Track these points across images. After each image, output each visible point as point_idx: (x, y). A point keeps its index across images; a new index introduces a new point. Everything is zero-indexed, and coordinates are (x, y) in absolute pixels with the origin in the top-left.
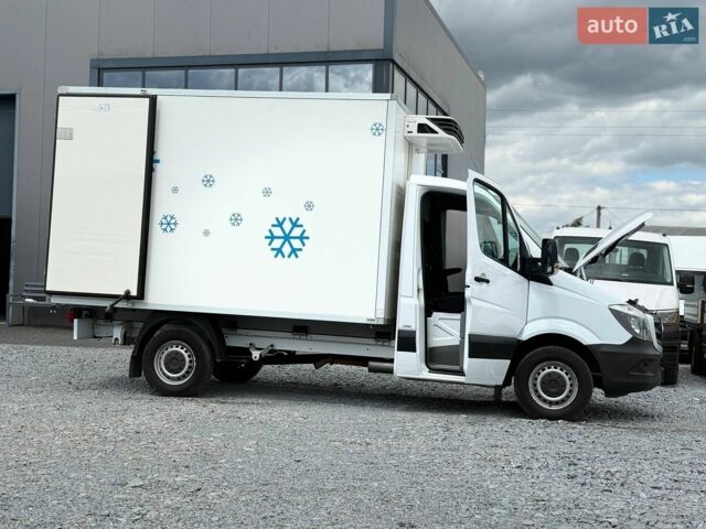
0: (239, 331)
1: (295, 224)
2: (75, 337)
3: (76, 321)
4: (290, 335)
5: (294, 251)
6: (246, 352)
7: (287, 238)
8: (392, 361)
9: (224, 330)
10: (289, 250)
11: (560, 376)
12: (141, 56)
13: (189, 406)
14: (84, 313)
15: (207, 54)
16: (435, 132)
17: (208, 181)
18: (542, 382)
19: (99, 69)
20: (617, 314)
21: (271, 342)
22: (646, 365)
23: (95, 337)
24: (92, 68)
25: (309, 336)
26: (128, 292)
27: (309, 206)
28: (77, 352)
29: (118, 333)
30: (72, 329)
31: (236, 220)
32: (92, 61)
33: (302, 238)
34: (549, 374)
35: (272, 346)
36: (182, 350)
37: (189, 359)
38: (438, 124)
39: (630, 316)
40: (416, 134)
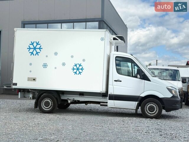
0: (65, 95)
1: (80, 65)
2: (19, 97)
3: (19, 93)
4: (79, 96)
5: (80, 73)
6: (67, 101)
7: (78, 69)
8: (107, 103)
9: (61, 95)
10: (79, 72)
11: (153, 106)
12: (35, 20)
13: (51, 116)
14: (22, 90)
15: (53, 19)
16: (118, 40)
17: (56, 54)
18: (148, 108)
19: (24, 24)
20: (168, 89)
21: (73, 98)
22: (177, 103)
23: (25, 97)
24: (22, 24)
25: (84, 96)
27: (84, 60)
28: (19, 101)
29: (31, 96)
30: (18, 95)
31: (64, 64)
32: (22, 22)
33: (82, 69)
34: (150, 106)
35: (74, 99)
36: (49, 101)
37: (51, 103)
38: (119, 38)
39: (173, 90)
40: (113, 40)
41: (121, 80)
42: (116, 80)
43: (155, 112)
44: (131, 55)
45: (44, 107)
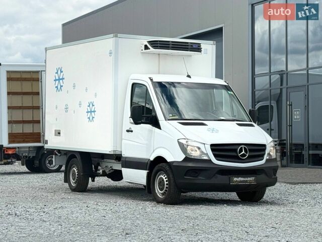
0: (105, 160)
1: (93, 105)
3: (54, 156)
4: (114, 161)
7: (91, 112)
9: (92, 158)
10: (92, 118)
11: (163, 180)
16: (149, 49)
17: (74, 86)
18: (158, 183)
19: (252, 5)
20: (179, 143)
24: (249, 5)
27: (96, 95)
33: (94, 111)
34: (160, 179)
35: (111, 167)
36: (75, 170)
37: (77, 174)
38: (152, 44)
39: (188, 145)
40: (144, 51)
41: (132, 130)
42: (128, 129)
43: (166, 191)
44: (150, 78)
45: (72, 181)
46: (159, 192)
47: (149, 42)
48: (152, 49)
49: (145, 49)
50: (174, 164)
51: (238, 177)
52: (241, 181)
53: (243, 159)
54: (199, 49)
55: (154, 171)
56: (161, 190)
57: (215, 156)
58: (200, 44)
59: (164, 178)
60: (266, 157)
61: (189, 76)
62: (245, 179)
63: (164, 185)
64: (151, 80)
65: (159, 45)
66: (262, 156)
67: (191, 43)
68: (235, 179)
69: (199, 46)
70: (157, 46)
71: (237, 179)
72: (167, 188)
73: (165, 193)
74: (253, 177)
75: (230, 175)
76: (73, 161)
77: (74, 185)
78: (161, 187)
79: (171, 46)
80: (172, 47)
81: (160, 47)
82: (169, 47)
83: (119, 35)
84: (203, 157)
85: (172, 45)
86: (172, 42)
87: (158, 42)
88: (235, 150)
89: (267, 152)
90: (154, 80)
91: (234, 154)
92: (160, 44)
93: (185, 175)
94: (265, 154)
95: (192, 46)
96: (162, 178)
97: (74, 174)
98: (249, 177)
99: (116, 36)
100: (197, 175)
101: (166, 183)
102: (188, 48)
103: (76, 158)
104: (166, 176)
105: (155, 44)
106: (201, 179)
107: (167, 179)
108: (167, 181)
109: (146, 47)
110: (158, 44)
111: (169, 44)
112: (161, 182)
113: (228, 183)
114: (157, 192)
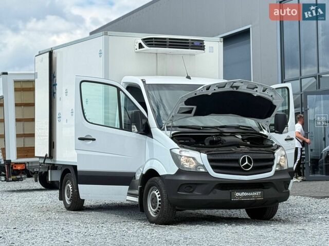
11: (156, 196)
16: (144, 47)
18: (151, 200)
20: (172, 154)
26: (46, 156)
34: (152, 195)
36: (70, 186)
37: (71, 190)
38: (146, 42)
39: (181, 156)
40: (138, 50)
43: (159, 208)
44: (142, 80)
45: (67, 199)
46: (151, 211)
47: (144, 40)
48: (146, 48)
49: (139, 48)
50: (167, 178)
51: (241, 192)
52: (244, 197)
53: (247, 171)
54: (201, 46)
55: (146, 186)
56: (154, 207)
57: (214, 167)
58: (203, 41)
59: (157, 194)
60: (274, 168)
61: (188, 77)
62: (249, 194)
63: (157, 202)
64: (144, 82)
65: (154, 43)
66: (270, 167)
67: (192, 40)
68: (238, 194)
69: (201, 44)
70: (152, 44)
71: (240, 195)
72: (160, 205)
73: (158, 211)
74: (259, 191)
75: (232, 189)
76: (67, 176)
77: (68, 203)
78: (153, 205)
79: (168, 43)
80: (170, 45)
81: (155, 44)
82: (166, 45)
83: (109, 33)
84: (199, 169)
85: (170, 42)
86: (170, 39)
87: (154, 40)
88: (237, 161)
89: (276, 162)
90: (147, 83)
91: (236, 165)
92: (155, 41)
93: (178, 191)
94: (273, 165)
95: (193, 43)
96: (154, 194)
97: (68, 191)
98: (254, 191)
99: (106, 34)
100: (192, 190)
101: (159, 200)
102: (188, 46)
103: (70, 172)
104: (159, 192)
105: (150, 42)
106: (197, 195)
107: (159, 196)
108: (159, 198)
109: (141, 46)
110: (152, 41)
111: (166, 42)
112: (154, 199)
113: (229, 198)
114: (149, 210)
